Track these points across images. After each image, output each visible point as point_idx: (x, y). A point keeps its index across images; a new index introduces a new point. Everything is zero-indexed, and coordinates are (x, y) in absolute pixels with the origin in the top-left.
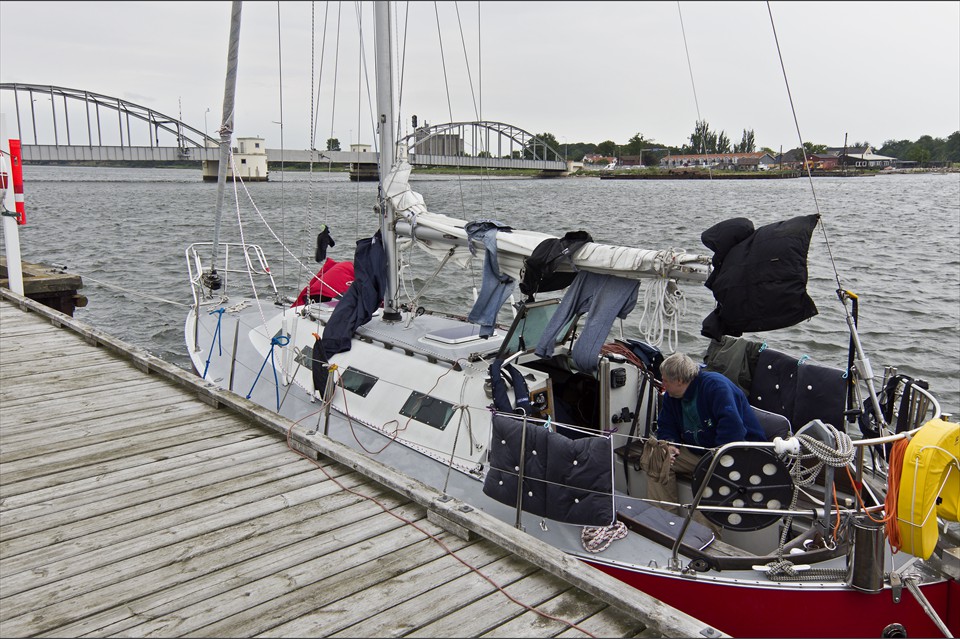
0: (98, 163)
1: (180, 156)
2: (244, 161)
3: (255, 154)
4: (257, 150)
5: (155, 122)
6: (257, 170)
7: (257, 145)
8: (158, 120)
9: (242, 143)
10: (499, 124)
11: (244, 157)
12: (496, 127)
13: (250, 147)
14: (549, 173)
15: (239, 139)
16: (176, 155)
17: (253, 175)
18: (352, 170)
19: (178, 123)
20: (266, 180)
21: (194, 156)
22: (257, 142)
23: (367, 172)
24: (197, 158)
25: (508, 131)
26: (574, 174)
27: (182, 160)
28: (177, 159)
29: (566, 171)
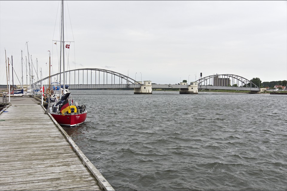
0: (98, 89)
1: (127, 87)
2: (145, 88)
3: (148, 86)
4: (149, 85)
5: (121, 77)
6: (149, 91)
7: (149, 83)
8: (122, 76)
9: (145, 83)
10: (233, 75)
11: (145, 87)
12: (232, 76)
13: (147, 84)
14: (253, 92)
15: (144, 81)
16: (126, 86)
17: (147, 92)
18: (180, 90)
19: (127, 77)
20: (151, 93)
21: (131, 87)
22: (149, 82)
23: (184, 91)
24: (132, 87)
25: (236, 77)
26: (262, 92)
27: (128, 88)
28: (126, 87)
29: (260, 91)
